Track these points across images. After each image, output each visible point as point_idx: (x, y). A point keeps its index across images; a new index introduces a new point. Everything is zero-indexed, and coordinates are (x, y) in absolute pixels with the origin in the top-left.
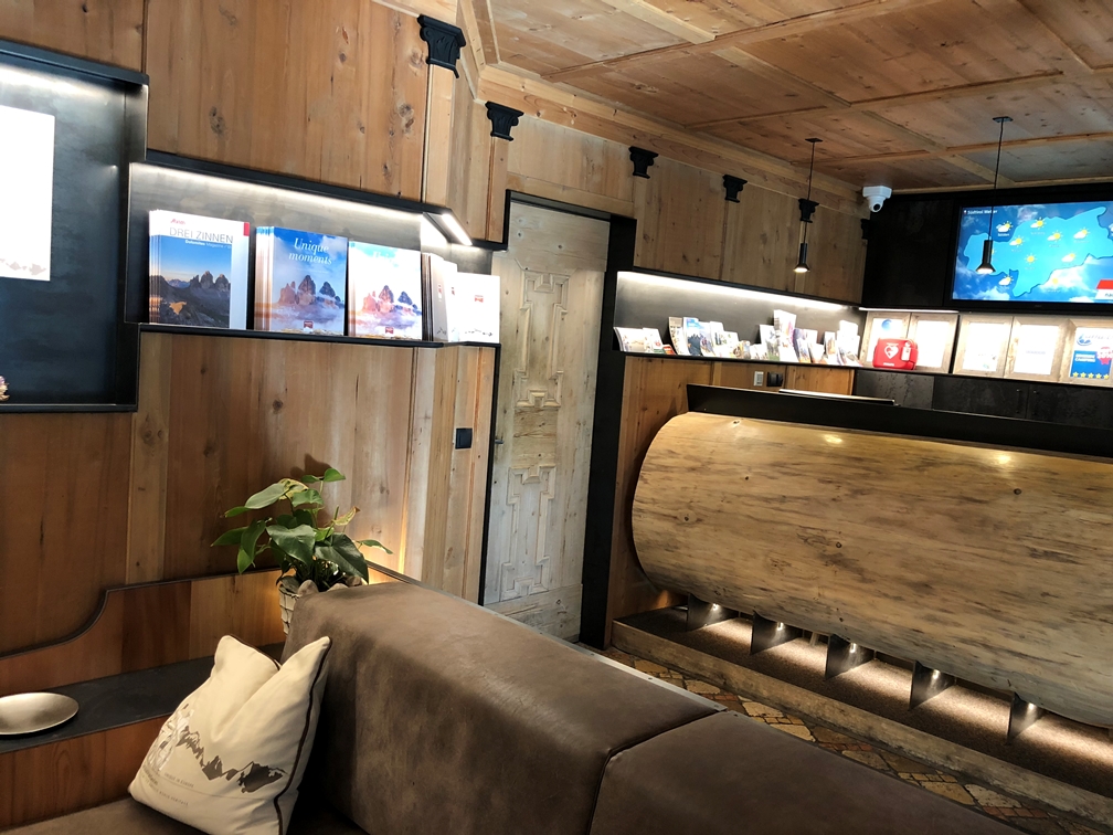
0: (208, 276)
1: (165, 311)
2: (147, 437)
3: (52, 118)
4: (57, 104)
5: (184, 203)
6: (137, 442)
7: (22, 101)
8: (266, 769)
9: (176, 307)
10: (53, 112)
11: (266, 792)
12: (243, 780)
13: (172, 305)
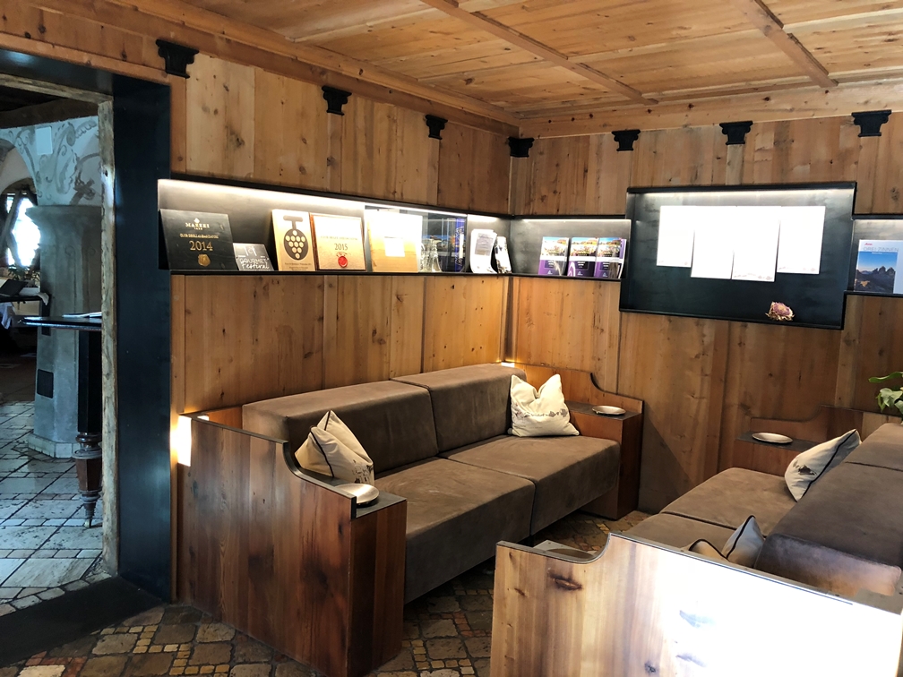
0: (883, 268)
1: (859, 286)
2: (848, 342)
3: (824, 208)
4: (826, 201)
5: (881, 235)
6: (842, 344)
7: (812, 203)
8: (809, 470)
9: (864, 284)
10: (825, 205)
11: (806, 477)
12: (800, 470)
13: (862, 283)
